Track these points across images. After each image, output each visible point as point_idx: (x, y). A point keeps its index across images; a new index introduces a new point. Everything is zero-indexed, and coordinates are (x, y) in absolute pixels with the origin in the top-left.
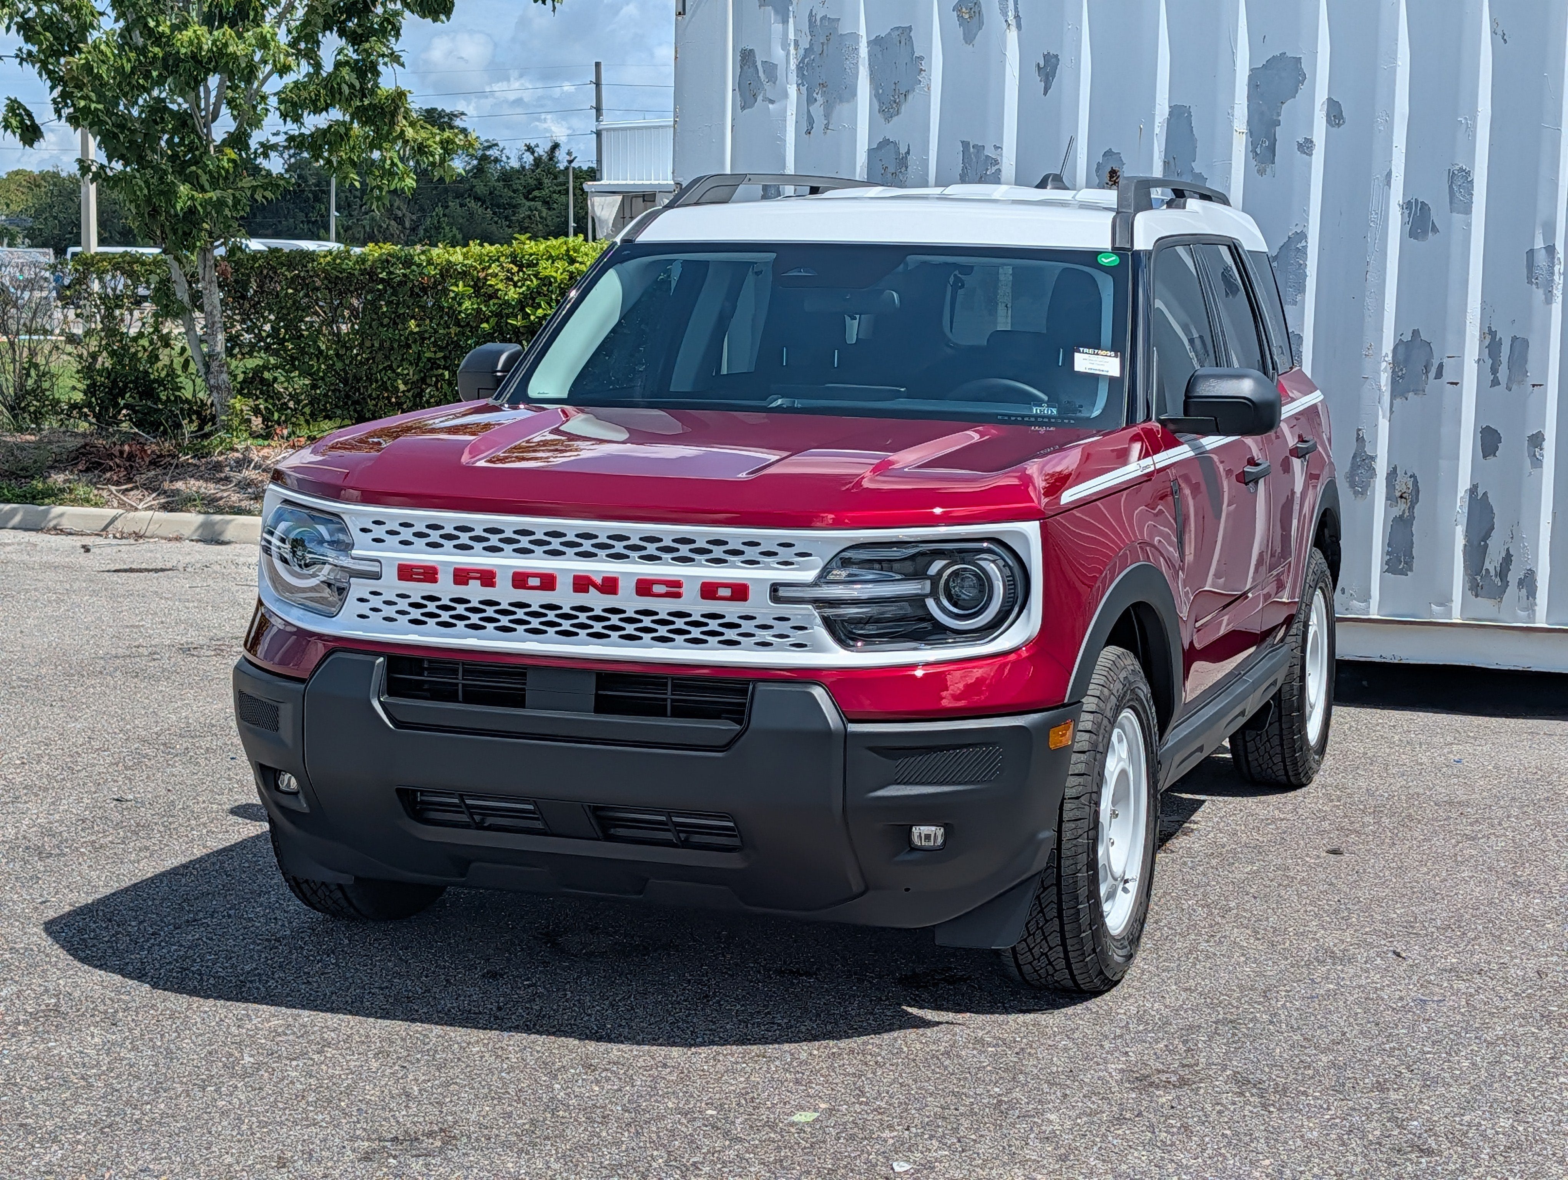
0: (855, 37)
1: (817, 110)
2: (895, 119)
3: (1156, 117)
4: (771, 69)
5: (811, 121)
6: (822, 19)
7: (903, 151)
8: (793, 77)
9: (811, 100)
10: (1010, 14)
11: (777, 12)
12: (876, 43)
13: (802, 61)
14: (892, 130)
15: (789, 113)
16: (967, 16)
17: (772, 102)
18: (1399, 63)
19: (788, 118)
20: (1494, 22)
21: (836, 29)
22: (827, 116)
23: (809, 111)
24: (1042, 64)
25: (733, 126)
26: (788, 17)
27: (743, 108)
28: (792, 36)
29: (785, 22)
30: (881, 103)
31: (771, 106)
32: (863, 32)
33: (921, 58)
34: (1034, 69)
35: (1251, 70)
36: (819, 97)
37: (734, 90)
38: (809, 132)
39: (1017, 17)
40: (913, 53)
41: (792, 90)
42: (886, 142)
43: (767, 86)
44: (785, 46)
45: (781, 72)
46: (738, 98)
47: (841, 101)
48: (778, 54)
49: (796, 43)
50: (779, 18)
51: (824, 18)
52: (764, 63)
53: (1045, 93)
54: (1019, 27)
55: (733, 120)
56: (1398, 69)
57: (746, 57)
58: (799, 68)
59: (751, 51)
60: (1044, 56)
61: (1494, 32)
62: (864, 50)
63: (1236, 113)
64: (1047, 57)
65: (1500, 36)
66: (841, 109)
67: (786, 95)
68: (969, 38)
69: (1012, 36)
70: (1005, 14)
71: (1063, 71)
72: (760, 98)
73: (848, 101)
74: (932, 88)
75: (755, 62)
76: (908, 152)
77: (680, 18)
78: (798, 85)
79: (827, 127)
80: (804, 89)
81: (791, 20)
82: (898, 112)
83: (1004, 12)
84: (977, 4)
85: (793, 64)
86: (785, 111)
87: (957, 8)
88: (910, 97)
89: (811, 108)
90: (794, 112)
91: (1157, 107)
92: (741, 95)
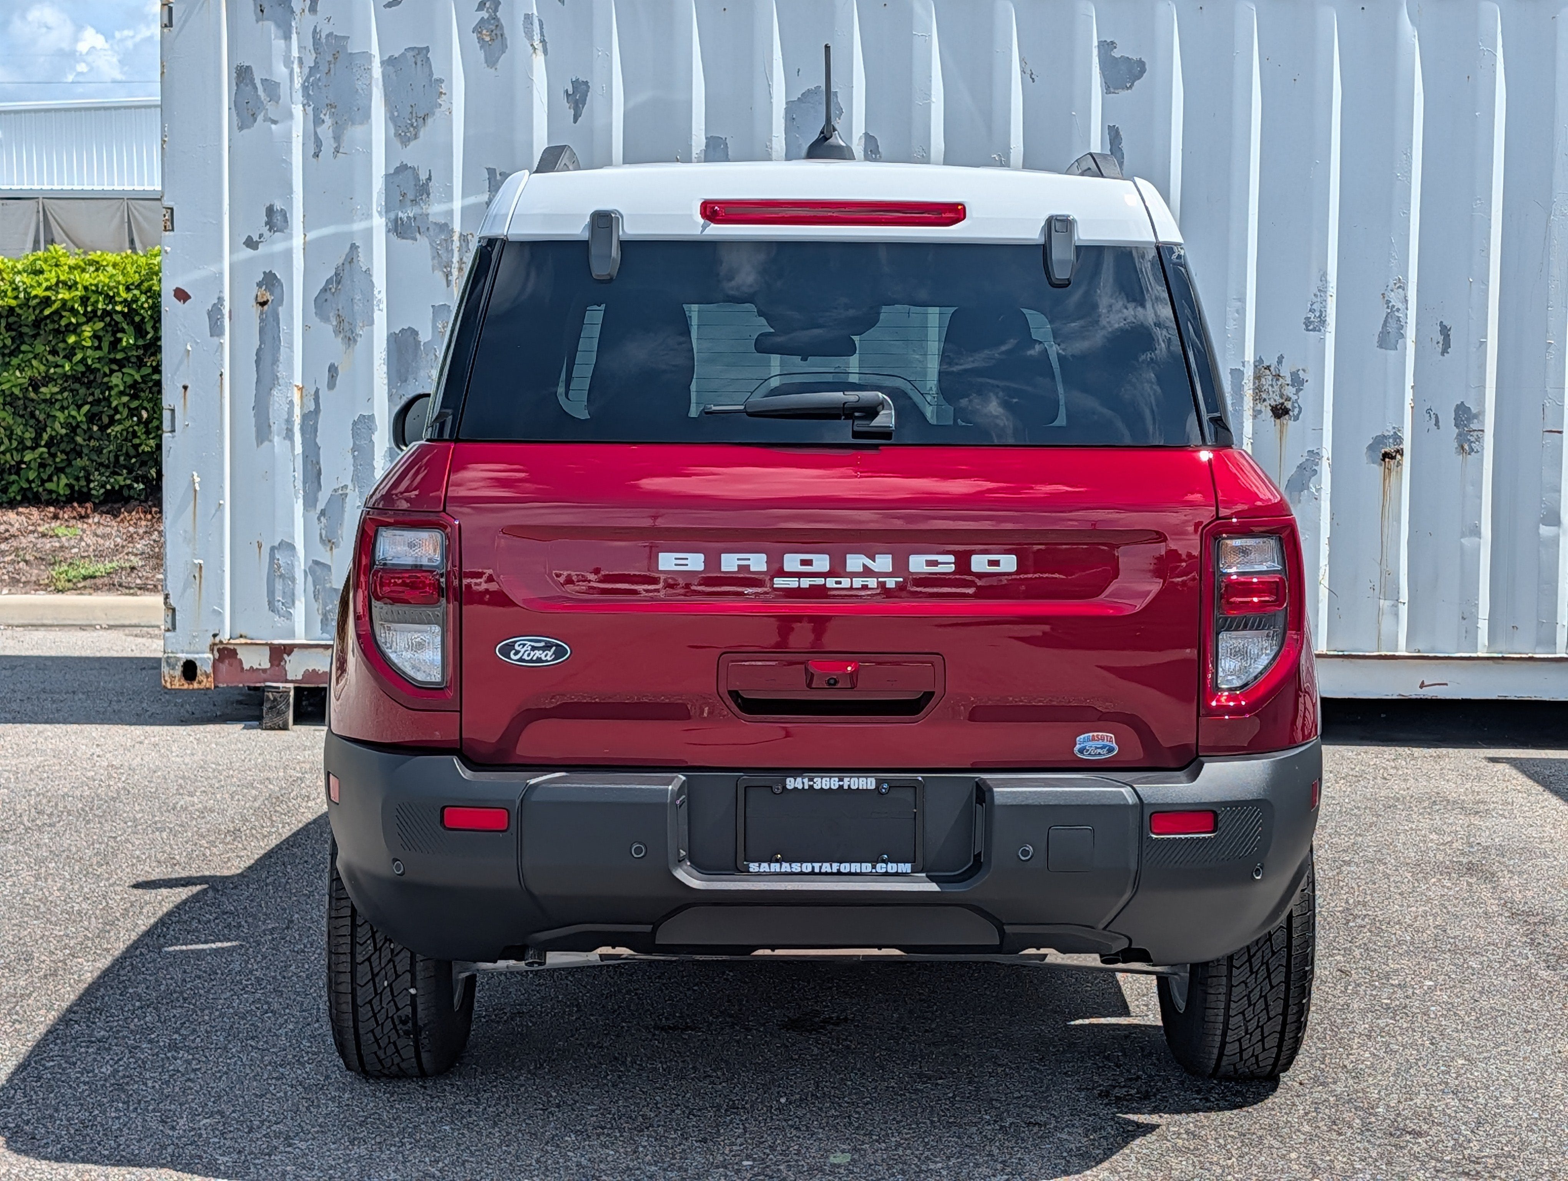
0: (368, 56)
1: (326, 131)
2: (413, 143)
3: (693, 148)
4: (272, 87)
5: (318, 143)
6: (328, 36)
7: (423, 177)
8: (298, 96)
9: (318, 121)
10: (535, 38)
11: (278, 26)
12: (389, 63)
13: (307, 80)
14: (410, 155)
15: (294, 135)
16: (488, 39)
17: (275, 122)
18: (933, 99)
19: (294, 140)
20: (1022, 60)
21: (345, 47)
22: (337, 138)
23: (316, 133)
24: (570, 92)
25: (229, 147)
26: (290, 33)
27: (241, 128)
28: (295, 53)
29: (287, 37)
30: (397, 127)
31: (273, 126)
32: (375, 50)
33: (441, 81)
34: (562, 95)
35: (787, 103)
36: (327, 118)
37: (230, 109)
38: (316, 155)
39: (543, 41)
40: (431, 74)
41: (298, 110)
42: (403, 168)
43: (270, 106)
44: (288, 63)
45: (284, 91)
46: (235, 117)
47: (353, 124)
48: (280, 71)
49: (300, 60)
50: (280, 33)
51: (330, 35)
52: (263, 81)
53: (575, 122)
54: (545, 52)
55: (230, 140)
56: (933, 105)
57: (242, 75)
58: (305, 88)
59: (248, 68)
60: (572, 82)
61: (1023, 72)
62: (377, 71)
63: (774, 146)
64: (576, 84)
65: (1029, 76)
66: (355, 132)
67: (290, 115)
68: (491, 62)
69: (539, 61)
70: (530, 37)
71: (594, 98)
72: (260, 118)
73: (361, 123)
74: (454, 113)
75: (252, 80)
76: (430, 179)
77: (166, 30)
78: (304, 106)
79: (337, 151)
80: (310, 110)
81: (294, 37)
82: (416, 137)
83: (529, 36)
84: (499, 26)
85: (298, 83)
86: (290, 132)
87: (478, 29)
88: (430, 121)
89: (319, 130)
90: (301, 134)
91: (694, 137)
92: (238, 114)
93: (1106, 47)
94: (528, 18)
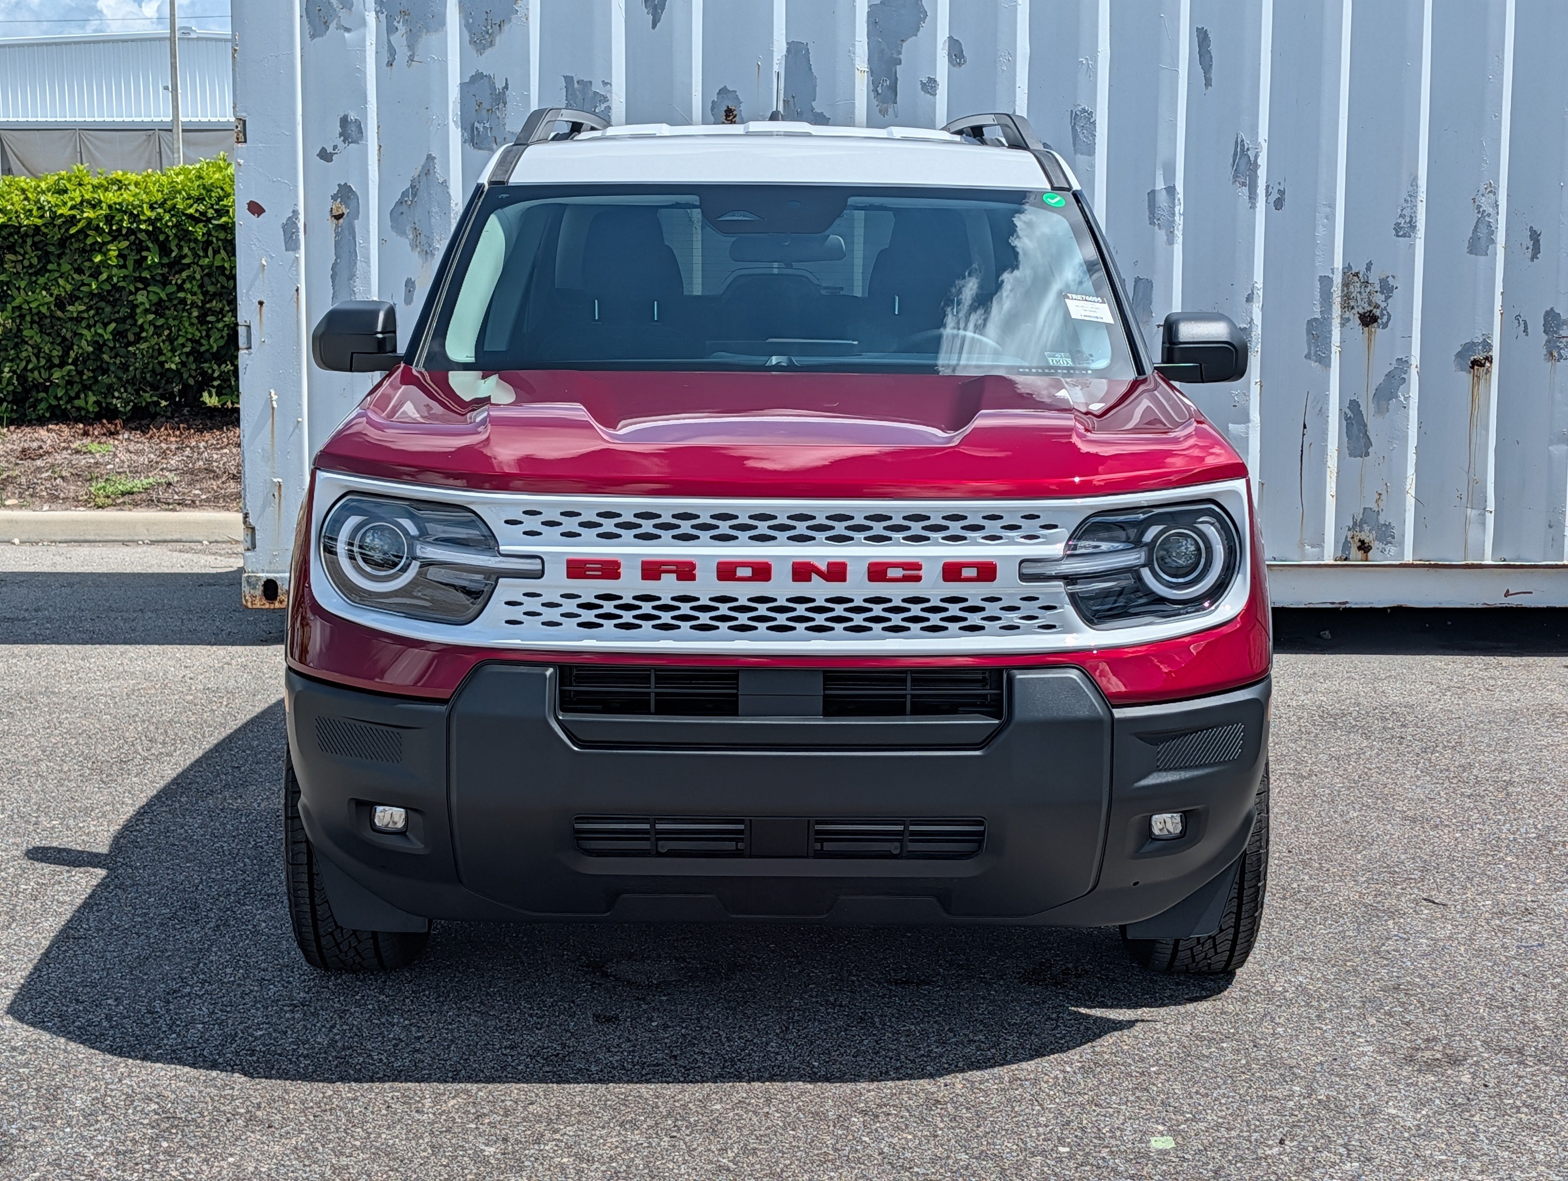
1: (399, 40)
2: (489, 51)
3: (774, 54)
5: (392, 51)
7: (500, 85)
8: (372, 3)
9: (391, 29)
14: (486, 63)
15: (368, 43)
17: (348, 30)
19: (368, 48)
22: (411, 46)
23: (389, 41)
25: (302, 56)
27: (313, 37)
30: (472, 33)
31: (346, 35)
35: (870, 6)
36: (400, 26)
37: (301, 17)
38: (390, 64)
41: (371, 18)
42: (478, 77)
43: (342, 13)
46: (307, 25)
47: (428, 31)
53: (654, 28)
55: (302, 49)
56: (1019, 8)
63: (857, 51)
66: (429, 40)
67: (364, 23)
72: (333, 26)
73: (436, 30)
74: (530, 19)
76: (506, 87)
78: (377, 13)
79: (411, 59)
80: (383, 17)
82: (491, 44)
86: (364, 40)
88: (506, 28)
89: (392, 38)
90: (374, 42)
91: (774, 42)
92: (310, 22)
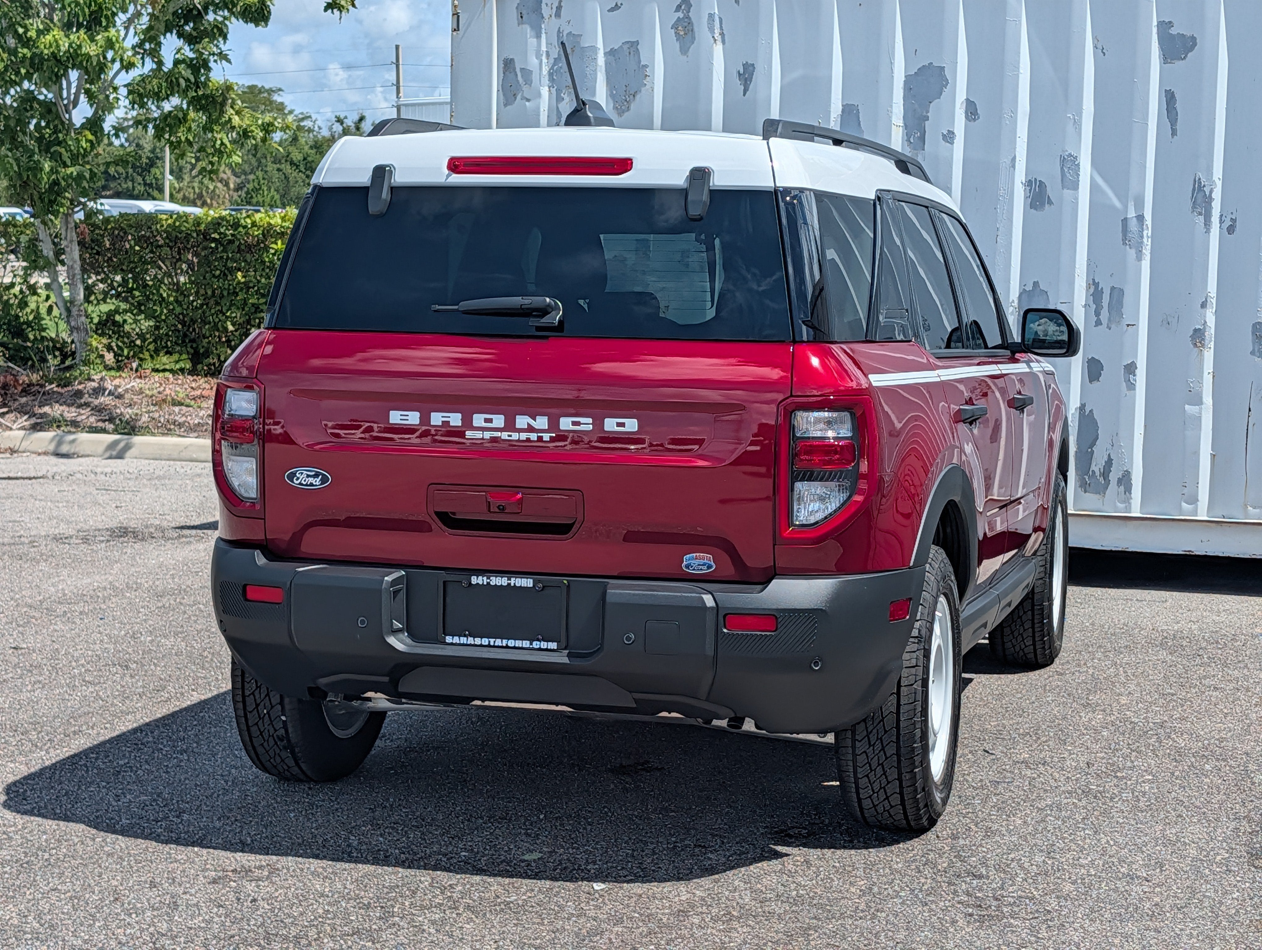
0: (594, 49)
1: (564, 107)
2: (626, 114)
3: (832, 114)
4: (527, 73)
5: (559, 115)
6: (568, 34)
8: (546, 80)
9: (559, 99)
10: (716, 31)
11: (532, 27)
12: (611, 53)
13: (552, 68)
14: (623, 123)
15: (542, 110)
16: (682, 33)
17: (528, 100)
18: (1021, 71)
19: (542, 113)
20: (1095, 38)
21: (579, 43)
23: (558, 108)
24: (742, 72)
25: (497, 119)
26: (541, 33)
27: (505, 105)
28: (544, 48)
29: (538, 36)
30: (615, 102)
31: (527, 103)
32: (600, 44)
33: (646, 66)
34: (735, 75)
35: (906, 77)
36: (565, 97)
37: (498, 91)
38: (558, 124)
39: (722, 34)
40: (640, 61)
41: (545, 91)
43: (525, 88)
44: (538, 56)
45: (535, 77)
46: (502, 97)
48: (533, 62)
49: (548, 53)
50: (533, 33)
51: (570, 33)
52: (522, 69)
53: (744, 95)
54: (723, 42)
55: (498, 114)
56: (1021, 76)
57: (508, 65)
58: (550, 74)
59: (512, 60)
60: (744, 65)
61: (1095, 47)
62: (601, 60)
63: (894, 110)
64: (746, 66)
65: (1100, 50)
67: (539, 95)
68: (684, 51)
69: (718, 50)
70: (712, 32)
71: (758, 77)
72: (519, 97)
74: (655, 90)
75: (515, 69)
77: (455, 33)
78: (549, 87)
80: (554, 90)
81: (543, 36)
82: (628, 109)
83: (712, 30)
84: (690, 23)
85: (545, 70)
86: (539, 108)
87: (675, 27)
88: (638, 97)
89: (560, 106)
90: (546, 109)
91: (832, 105)
92: (504, 95)
93: (1164, 26)
94: (711, 16)
